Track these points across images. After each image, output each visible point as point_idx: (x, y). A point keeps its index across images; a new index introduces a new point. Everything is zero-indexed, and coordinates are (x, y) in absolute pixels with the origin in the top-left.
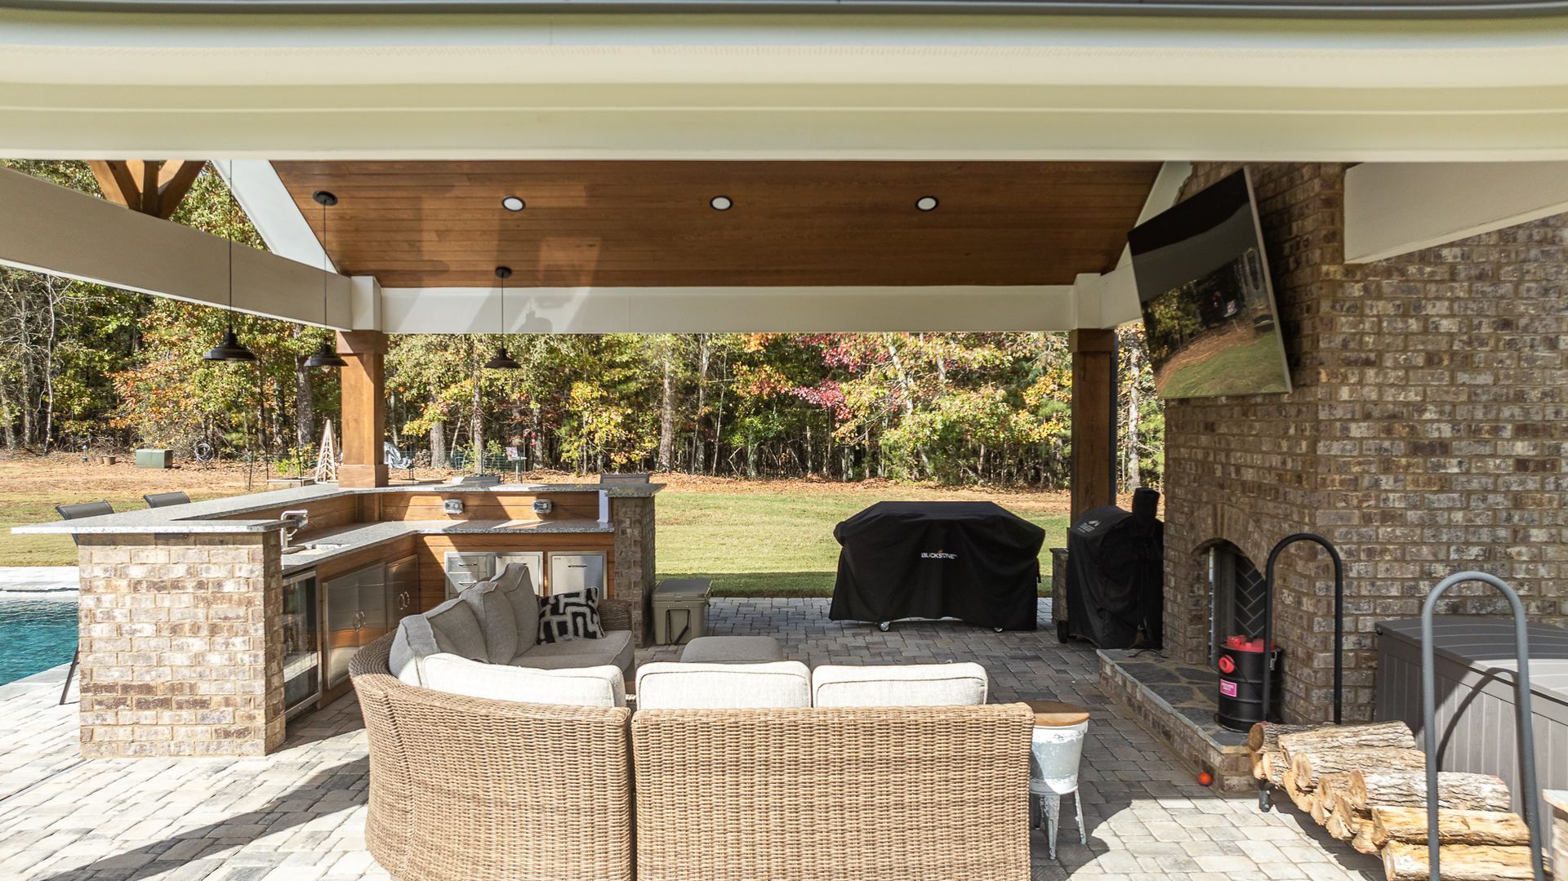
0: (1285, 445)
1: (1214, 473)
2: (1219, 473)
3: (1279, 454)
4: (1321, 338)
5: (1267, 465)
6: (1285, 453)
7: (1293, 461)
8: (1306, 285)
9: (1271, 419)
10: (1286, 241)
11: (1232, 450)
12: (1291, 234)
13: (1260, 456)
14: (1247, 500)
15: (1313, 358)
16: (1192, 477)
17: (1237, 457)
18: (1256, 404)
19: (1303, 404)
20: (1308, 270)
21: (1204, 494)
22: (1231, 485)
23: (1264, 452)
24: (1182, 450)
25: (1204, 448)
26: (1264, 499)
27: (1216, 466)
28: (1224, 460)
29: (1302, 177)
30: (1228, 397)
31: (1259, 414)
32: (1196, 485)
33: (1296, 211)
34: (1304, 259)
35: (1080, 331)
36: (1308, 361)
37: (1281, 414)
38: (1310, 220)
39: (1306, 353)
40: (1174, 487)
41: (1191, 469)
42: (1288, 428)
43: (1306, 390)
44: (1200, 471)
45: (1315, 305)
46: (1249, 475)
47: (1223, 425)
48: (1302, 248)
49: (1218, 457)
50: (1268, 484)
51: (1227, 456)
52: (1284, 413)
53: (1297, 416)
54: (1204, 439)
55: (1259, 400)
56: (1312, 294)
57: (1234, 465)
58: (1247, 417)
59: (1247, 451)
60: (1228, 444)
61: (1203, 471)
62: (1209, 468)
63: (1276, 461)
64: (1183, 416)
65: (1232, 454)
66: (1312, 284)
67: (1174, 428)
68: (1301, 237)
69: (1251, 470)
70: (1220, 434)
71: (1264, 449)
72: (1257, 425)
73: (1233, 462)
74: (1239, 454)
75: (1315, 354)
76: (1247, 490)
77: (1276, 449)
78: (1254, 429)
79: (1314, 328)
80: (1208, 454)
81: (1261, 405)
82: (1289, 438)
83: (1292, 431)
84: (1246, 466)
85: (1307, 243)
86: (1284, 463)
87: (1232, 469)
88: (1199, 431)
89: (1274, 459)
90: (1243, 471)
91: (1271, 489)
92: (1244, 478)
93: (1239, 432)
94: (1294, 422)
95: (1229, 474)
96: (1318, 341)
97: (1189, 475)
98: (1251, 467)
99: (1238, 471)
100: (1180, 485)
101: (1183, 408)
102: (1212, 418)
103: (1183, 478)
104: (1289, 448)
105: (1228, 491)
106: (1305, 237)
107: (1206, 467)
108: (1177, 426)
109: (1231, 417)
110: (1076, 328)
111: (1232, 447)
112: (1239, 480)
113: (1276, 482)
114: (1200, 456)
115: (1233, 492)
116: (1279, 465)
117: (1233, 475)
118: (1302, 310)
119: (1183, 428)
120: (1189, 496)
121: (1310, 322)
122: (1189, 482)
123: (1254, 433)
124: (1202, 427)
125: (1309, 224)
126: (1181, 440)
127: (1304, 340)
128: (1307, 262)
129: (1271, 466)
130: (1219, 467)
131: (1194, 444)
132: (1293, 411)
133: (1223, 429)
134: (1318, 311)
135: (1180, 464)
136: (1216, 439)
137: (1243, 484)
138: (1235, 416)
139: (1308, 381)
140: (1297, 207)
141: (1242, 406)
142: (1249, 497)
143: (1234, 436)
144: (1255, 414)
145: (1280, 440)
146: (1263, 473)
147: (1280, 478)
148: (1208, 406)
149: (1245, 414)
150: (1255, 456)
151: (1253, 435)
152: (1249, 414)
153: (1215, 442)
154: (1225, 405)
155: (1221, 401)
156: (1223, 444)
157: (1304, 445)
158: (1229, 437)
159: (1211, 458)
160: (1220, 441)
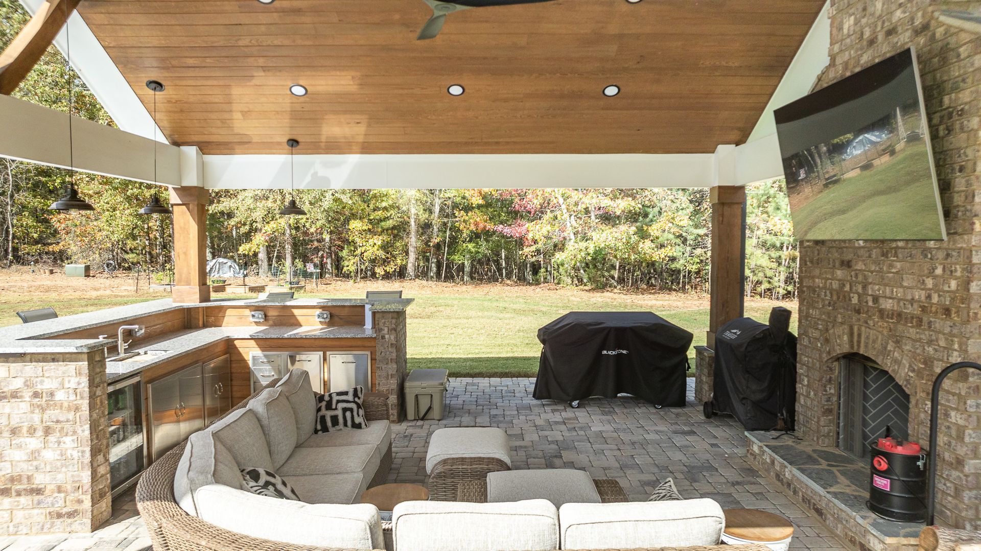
0: (930, 283)
1: (850, 300)
2: (855, 300)
3: (922, 289)
4: (976, 194)
5: (909, 297)
6: (930, 289)
7: (939, 296)
8: (959, 149)
9: (914, 260)
10: (935, 113)
11: (871, 283)
12: (941, 106)
13: (901, 290)
14: (886, 324)
15: (967, 210)
16: (827, 302)
17: (875, 289)
18: (897, 248)
19: (954, 250)
20: (964, 136)
21: (839, 316)
22: (868, 311)
23: (905, 287)
24: (817, 280)
25: (839, 280)
26: (905, 325)
27: (852, 295)
28: (860, 290)
29: (959, 55)
30: (865, 241)
31: (900, 256)
32: (831, 308)
33: (949, 86)
34: (957, 126)
35: (720, 187)
36: (960, 214)
37: (926, 256)
38: (967, 92)
39: (958, 206)
40: (808, 309)
41: (826, 296)
42: (934, 269)
43: (957, 237)
44: (835, 298)
45: (970, 164)
46: (887, 305)
47: (860, 263)
48: (955, 117)
49: (854, 288)
50: (910, 313)
51: (865, 287)
52: (929, 256)
53: (946, 259)
54: (839, 273)
55: (900, 244)
56: (967, 156)
57: (872, 295)
58: (887, 257)
59: (886, 285)
60: (865, 277)
61: (838, 298)
62: (844, 296)
63: (920, 295)
64: (818, 254)
65: (870, 286)
66: (967, 147)
67: (808, 263)
68: (955, 108)
69: (891, 301)
70: (856, 270)
71: (905, 284)
72: (898, 265)
73: (870, 293)
74: (877, 287)
75: (969, 207)
76: (885, 316)
77: (919, 286)
78: (895, 267)
79: (968, 184)
80: (844, 285)
81: (902, 248)
82: (935, 277)
83: (939, 271)
84: (885, 297)
85: (962, 113)
86: (929, 297)
87: (870, 299)
88: (834, 266)
89: (917, 293)
90: (881, 301)
91: (912, 318)
92: (883, 307)
93: (877, 269)
94: (941, 264)
95: (867, 302)
96: (974, 196)
97: (823, 300)
98: (890, 298)
99: (876, 299)
100: (814, 308)
101: (818, 247)
102: (849, 256)
103: (818, 302)
104: (935, 285)
105: (864, 315)
106: (959, 108)
107: (841, 296)
108: (812, 262)
109: (870, 256)
110: (716, 184)
111: (870, 280)
112: (877, 307)
113: (919, 312)
114: (835, 285)
115: (870, 316)
116: (923, 298)
117: (870, 303)
118: (953, 169)
119: (818, 264)
120: (823, 316)
121: (963, 181)
122: (823, 306)
123: (894, 270)
124: (837, 264)
125: (965, 96)
126: (817, 272)
127: (956, 196)
128: (962, 128)
129: (913, 299)
130: (856, 297)
131: (829, 276)
132: (941, 255)
133: (860, 266)
134: (975, 171)
135: (815, 291)
136: (853, 273)
137: (881, 312)
138: (874, 256)
139: (960, 230)
140: (951, 82)
141: (881, 248)
142: (887, 322)
143: (872, 272)
144: (896, 255)
145: (924, 278)
146: (905, 304)
147: (924, 309)
148: (844, 247)
149: (885, 255)
150: (895, 290)
151: (893, 273)
152: (889, 255)
153: (851, 276)
154: (863, 247)
155: (859, 244)
156: (860, 278)
157: (953, 284)
158: (866, 273)
159: (847, 288)
160: (856, 275)
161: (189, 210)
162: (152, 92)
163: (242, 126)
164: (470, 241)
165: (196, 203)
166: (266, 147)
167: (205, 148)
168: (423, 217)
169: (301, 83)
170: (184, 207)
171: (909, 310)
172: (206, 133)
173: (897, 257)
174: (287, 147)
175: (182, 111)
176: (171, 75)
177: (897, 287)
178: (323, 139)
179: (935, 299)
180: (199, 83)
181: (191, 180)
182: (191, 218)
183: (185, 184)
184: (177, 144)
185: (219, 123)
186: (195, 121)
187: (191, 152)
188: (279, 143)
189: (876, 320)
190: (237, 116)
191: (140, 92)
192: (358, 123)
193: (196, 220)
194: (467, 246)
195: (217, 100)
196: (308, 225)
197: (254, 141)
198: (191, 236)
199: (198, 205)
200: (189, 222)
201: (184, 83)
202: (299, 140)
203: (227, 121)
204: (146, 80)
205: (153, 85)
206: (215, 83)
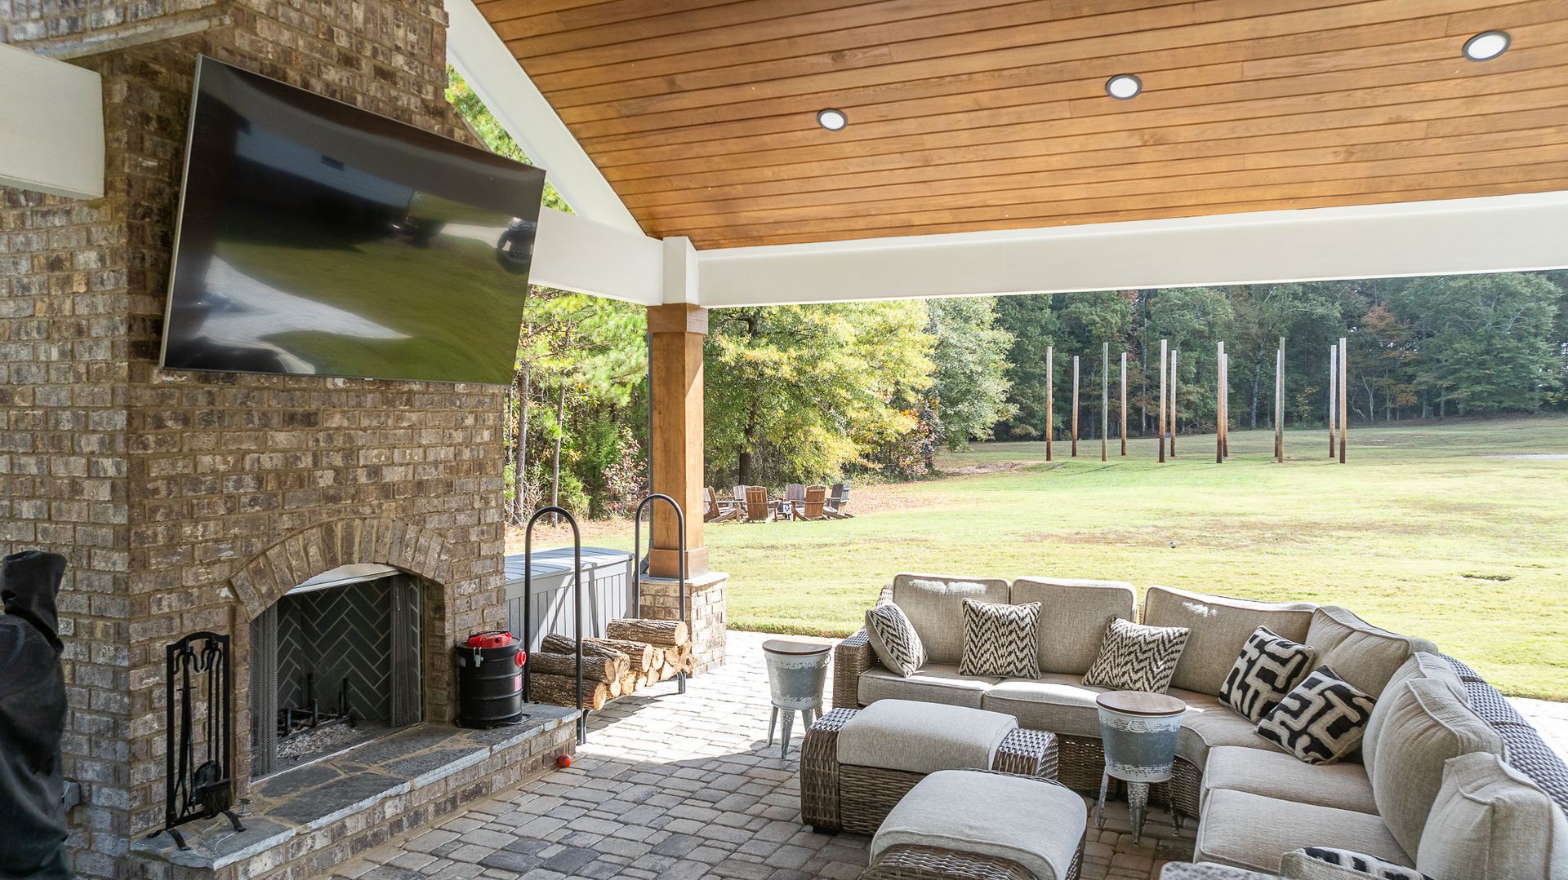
0: (459, 436)
1: (313, 483)
2: (326, 481)
3: (449, 446)
5: (430, 459)
6: (459, 444)
11: (360, 448)
13: (418, 451)
14: (393, 504)
16: (242, 499)
17: (371, 456)
18: (410, 392)
19: (485, 396)
21: (283, 516)
22: (357, 493)
23: (425, 445)
24: (204, 459)
25: (282, 451)
26: (424, 496)
27: (318, 473)
28: (339, 463)
30: (350, 378)
32: (255, 508)
37: (453, 404)
41: (239, 486)
42: (464, 419)
44: (270, 486)
46: (396, 475)
47: (338, 417)
49: (324, 460)
50: (431, 480)
51: (348, 457)
52: (458, 403)
54: (282, 438)
55: (416, 387)
57: (364, 467)
58: (394, 407)
59: (391, 447)
60: (350, 438)
61: (281, 485)
62: (298, 479)
63: (445, 453)
65: (360, 453)
69: (400, 469)
70: (329, 429)
71: (424, 442)
72: (414, 417)
73: (362, 463)
74: (374, 452)
76: (391, 493)
77: (444, 441)
78: (406, 420)
80: (296, 459)
81: (419, 393)
82: (466, 429)
83: (470, 421)
84: (391, 465)
86: (458, 454)
87: (360, 472)
88: (265, 426)
89: (442, 452)
90: (385, 471)
91: (437, 485)
92: (387, 480)
93: (375, 423)
94: (472, 413)
95: (353, 480)
97: (230, 497)
98: (401, 465)
99: (375, 471)
102: (308, 406)
104: (466, 438)
105: (349, 501)
107: (289, 480)
111: (360, 444)
112: (376, 484)
113: (446, 475)
114: (271, 461)
115: (360, 500)
116: (451, 456)
117: (363, 480)
120: (235, 531)
122: (232, 510)
123: (405, 424)
124: (275, 421)
129: (436, 460)
130: (328, 474)
131: (250, 446)
132: (471, 402)
133: (336, 422)
136: (321, 436)
137: (384, 487)
138: (367, 404)
141: (382, 392)
142: (396, 500)
143: (364, 430)
144: (409, 402)
145: (452, 431)
146: (424, 469)
147: (452, 470)
148: (296, 389)
149: (390, 403)
150: (408, 452)
151: (404, 428)
152: (398, 403)
153: (317, 441)
154: (342, 390)
155: (335, 385)
156: (339, 442)
157: (486, 435)
158: (353, 432)
159: (307, 461)
160: (330, 439)
171: (429, 475)
173: (411, 405)
177: (412, 448)
179: (467, 454)
189: (375, 502)
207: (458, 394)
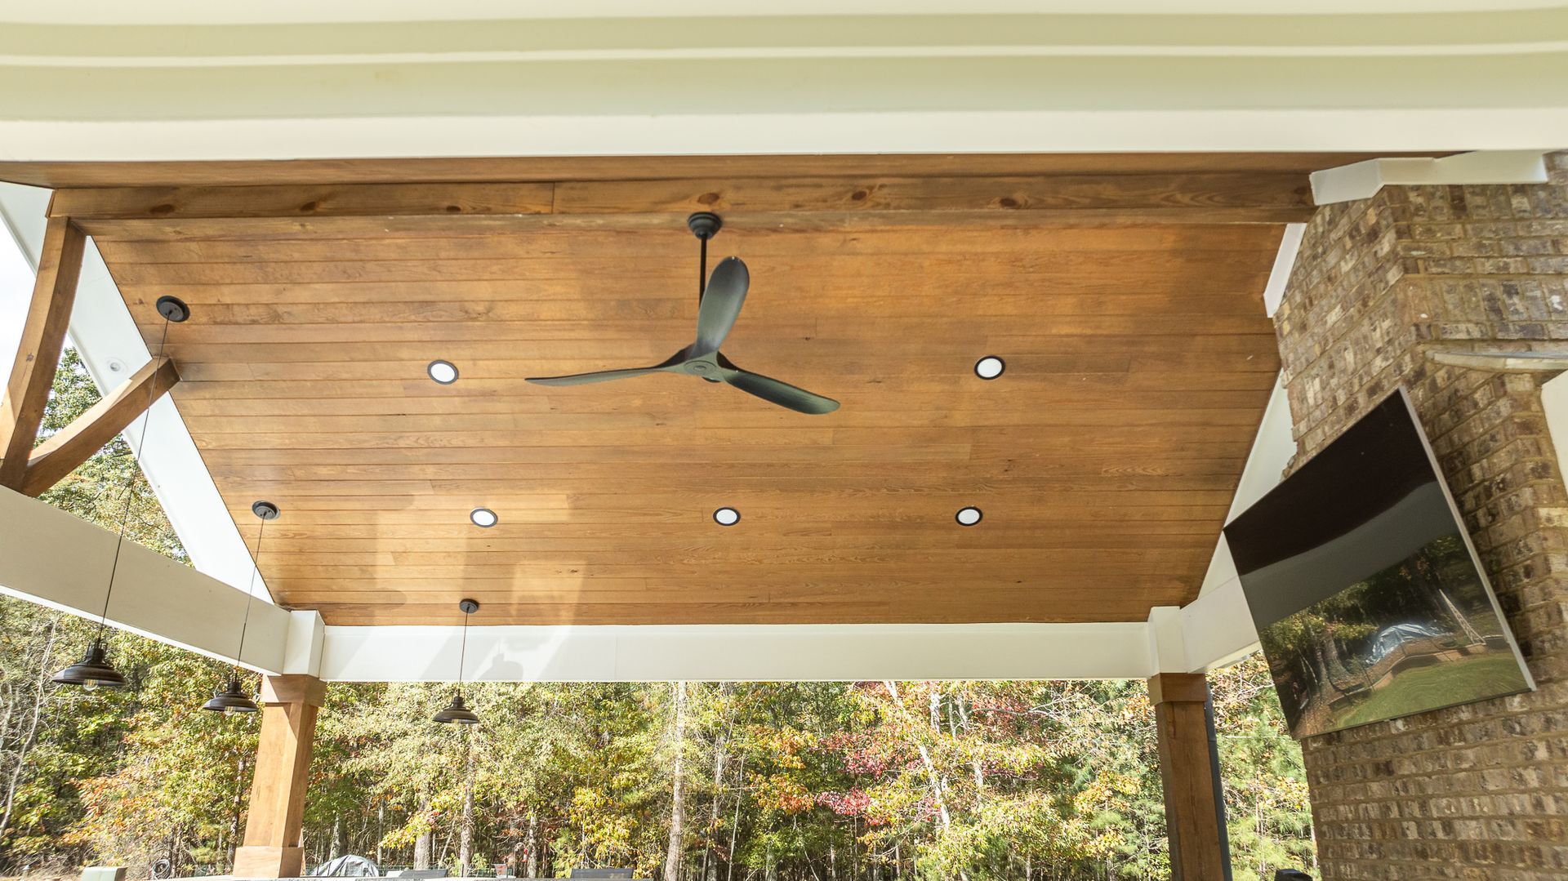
0: (1532, 778)
1: (1404, 835)
2: (1412, 834)
3: (1523, 792)
4: (1563, 608)
5: (1505, 811)
6: (1536, 790)
7: (1557, 800)
8: (1516, 541)
9: (1495, 741)
10: (1466, 492)
11: (1431, 797)
12: (1472, 481)
13: (1486, 800)
14: (1477, 871)
15: (1556, 638)
16: (1366, 846)
17: (1440, 806)
18: (1461, 723)
19: (1554, 710)
20: (1516, 520)
21: (1392, 867)
22: (1439, 850)
23: (1492, 792)
24: (1341, 808)
25: (1379, 801)
26: (1512, 867)
27: (1405, 824)
28: (1417, 813)
29: (1476, 405)
30: (1407, 718)
31: (1469, 736)
32: (1374, 856)
33: (1474, 449)
34: (1503, 506)
35: (1162, 675)
36: (1547, 645)
37: (1512, 730)
38: (1502, 454)
39: (1540, 633)
40: (1336, 865)
41: (1361, 834)
42: (1532, 751)
43: (1555, 687)
44: (1378, 834)
45: (1539, 562)
46: (1470, 832)
47: (1406, 762)
48: (1497, 494)
49: (1407, 810)
50: (1514, 843)
51: (1423, 806)
52: (1518, 728)
53: (1548, 729)
54: (1375, 787)
55: (1465, 715)
56: (1530, 550)
57: (1439, 819)
58: (1449, 744)
59: (1458, 795)
60: (1421, 787)
61: (1384, 834)
62: (1393, 829)
63: (1521, 803)
64: (1335, 761)
65: (1432, 802)
66: (1526, 536)
67: (1322, 780)
68: (1492, 480)
69: (1474, 823)
70: (1403, 776)
71: (1491, 787)
72: (1470, 754)
73: (1435, 814)
74: (1444, 802)
75: (1558, 632)
76: (1472, 855)
77: (1515, 785)
78: (1467, 760)
79: (1546, 594)
80: (1388, 808)
81: (1469, 722)
82: (1538, 766)
83: (1542, 753)
84: (1463, 818)
85: (1504, 486)
86: (1539, 805)
87: (1437, 825)
88: (1365, 777)
89: (1515, 801)
90: (1458, 825)
91: (1521, 850)
92: (1463, 837)
93: (1437, 768)
94: (1540, 740)
95: (1434, 834)
96: (1560, 612)
97: (1359, 843)
98: (1472, 818)
99: (1448, 826)
100: (1347, 861)
101: (1333, 748)
102: (1386, 754)
103: (1350, 849)
104: (1543, 780)
105: (1435, 860)
106: (1498, 479)
107: (1388, 829)
108: (1327, 776)
109: (1420, 748)
110: (1157, 672)
111: (1430, 791)
112: (1455, 840)
113: (1530, 838)
114: (1374, 812)
115: (1445, 860)
116: (1529, 809)
117: (1441, 835)
118: (1515, 574)
119: (1338, 777)
120: (1365, 874)
121: (1536, 590)
122: (1361, 855)
123: (1465, 766)
124: (1369, 772)
125: (1502, 459)
126: (1338, 793)
127: (1532, 616)
128: (1511, 508)
129: (1511, 814)
130: (1413, 825)
131: (1360, 797)
132: (1536, 723)
133: (1407, 768)
134: (1549, 571)
135: (1342, 828)
136: (1398, 784)
137: (1463, 847)
138: (1426, 746)
139: (1555, 674)
140: (1476, 443)
141: (1433, 729)
142: (1479, 866)
143: (1429, 775)
144: (1462, 738)
145: (1520, 770)
146: (1499, 825)
147: (1537, 829)
148: (1374, 739)
149: (1443, 740)
150: (1476, 801)
151: (1465, 770)
152: (1452, 740)
153: (1397, 790)
154: (1405, 734)
155: (1397, 729)
156: (1413, 790)
158: (1421, 779)
159: (1395, 813)
160: (1405, 788)
161: (288, 714)
162: (259, 520)
163: (389, 574)
164: (775, 829)
165: (302, 702)
166: (427, 613)
167: (330, 613)
168: (698, 782)
169: (489, 506)
170: (281, 709)
171: (1510, 836)
172: (334, 587)
173: (1465, 740)
174: (458, 611)
175: (301, 552)
176: (292, 492)
177: (1479, 796)
178: (514, 600)
179: (1551, 807)
180: (332, 506)
181: (299, 665)
182: (289, 727)
183: (289, 671)
184: (287, 605)
185: (356, 572)
186: (320, 568)
187: (307, 619)
188: (447, 606)
189: (1458, 864)
190: (385, 559)
191: (240, 521)
192: (573, 571)
193: (298, 730)
194: (769, 839)
195: (357, 534)
196: (504, 795)
197: (408, 602)
198: (285, 758)
199: (304, 706)
200: (285, 735)
201: (311, 505)
202: (480, 600)
203: (370, 569)
204: (253, 501)
205: (263, 509)
206: (357, 505)
207: (1516, 714)
